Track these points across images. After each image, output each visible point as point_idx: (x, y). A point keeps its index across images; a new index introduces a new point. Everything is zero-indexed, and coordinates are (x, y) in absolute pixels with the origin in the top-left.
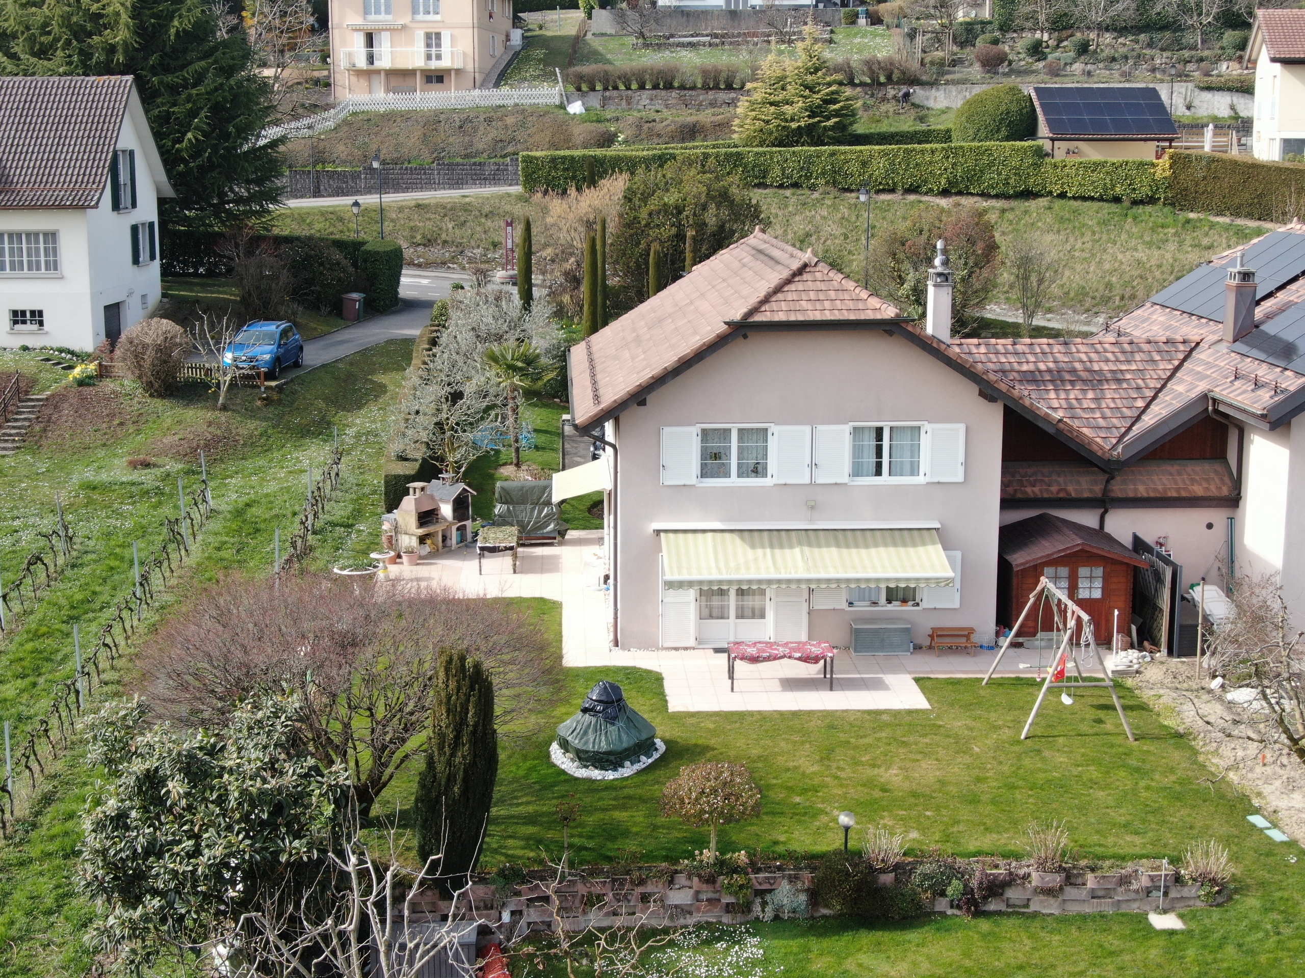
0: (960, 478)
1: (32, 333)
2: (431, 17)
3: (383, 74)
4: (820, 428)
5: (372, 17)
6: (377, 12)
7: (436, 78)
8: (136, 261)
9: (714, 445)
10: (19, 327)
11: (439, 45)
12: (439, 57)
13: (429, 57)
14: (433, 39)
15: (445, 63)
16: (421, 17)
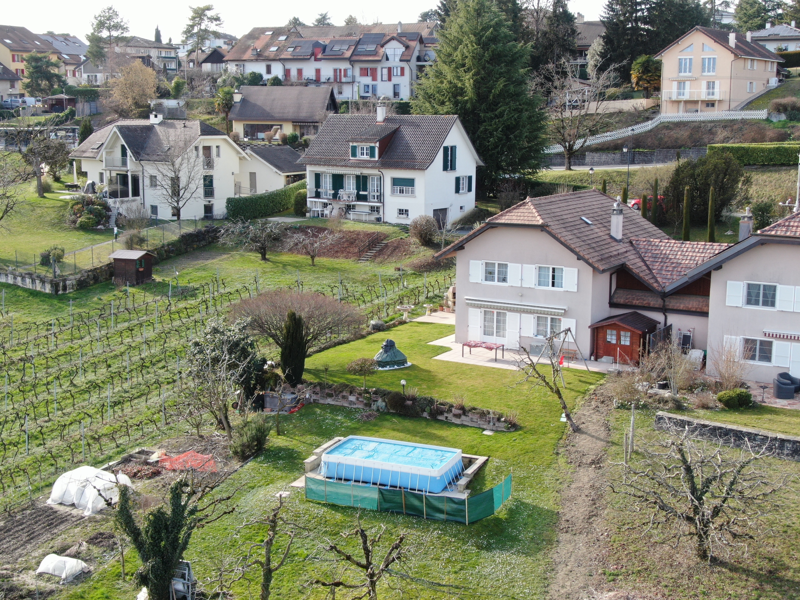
0: (576, 290)
1: (404, 218)
2: (711, 74)
3: (682, 103)
4: (524, 265)
5: (682, 74)
6: (685, 72)
7: (711, 104)
8: (457, 190)
9: (490, 269)
10: (401, 216)
11: (713, 88)
12: (713, 94)
13: (709, 94)
14: (710, 85)
15: (716, 97)
16: (706, 74)
